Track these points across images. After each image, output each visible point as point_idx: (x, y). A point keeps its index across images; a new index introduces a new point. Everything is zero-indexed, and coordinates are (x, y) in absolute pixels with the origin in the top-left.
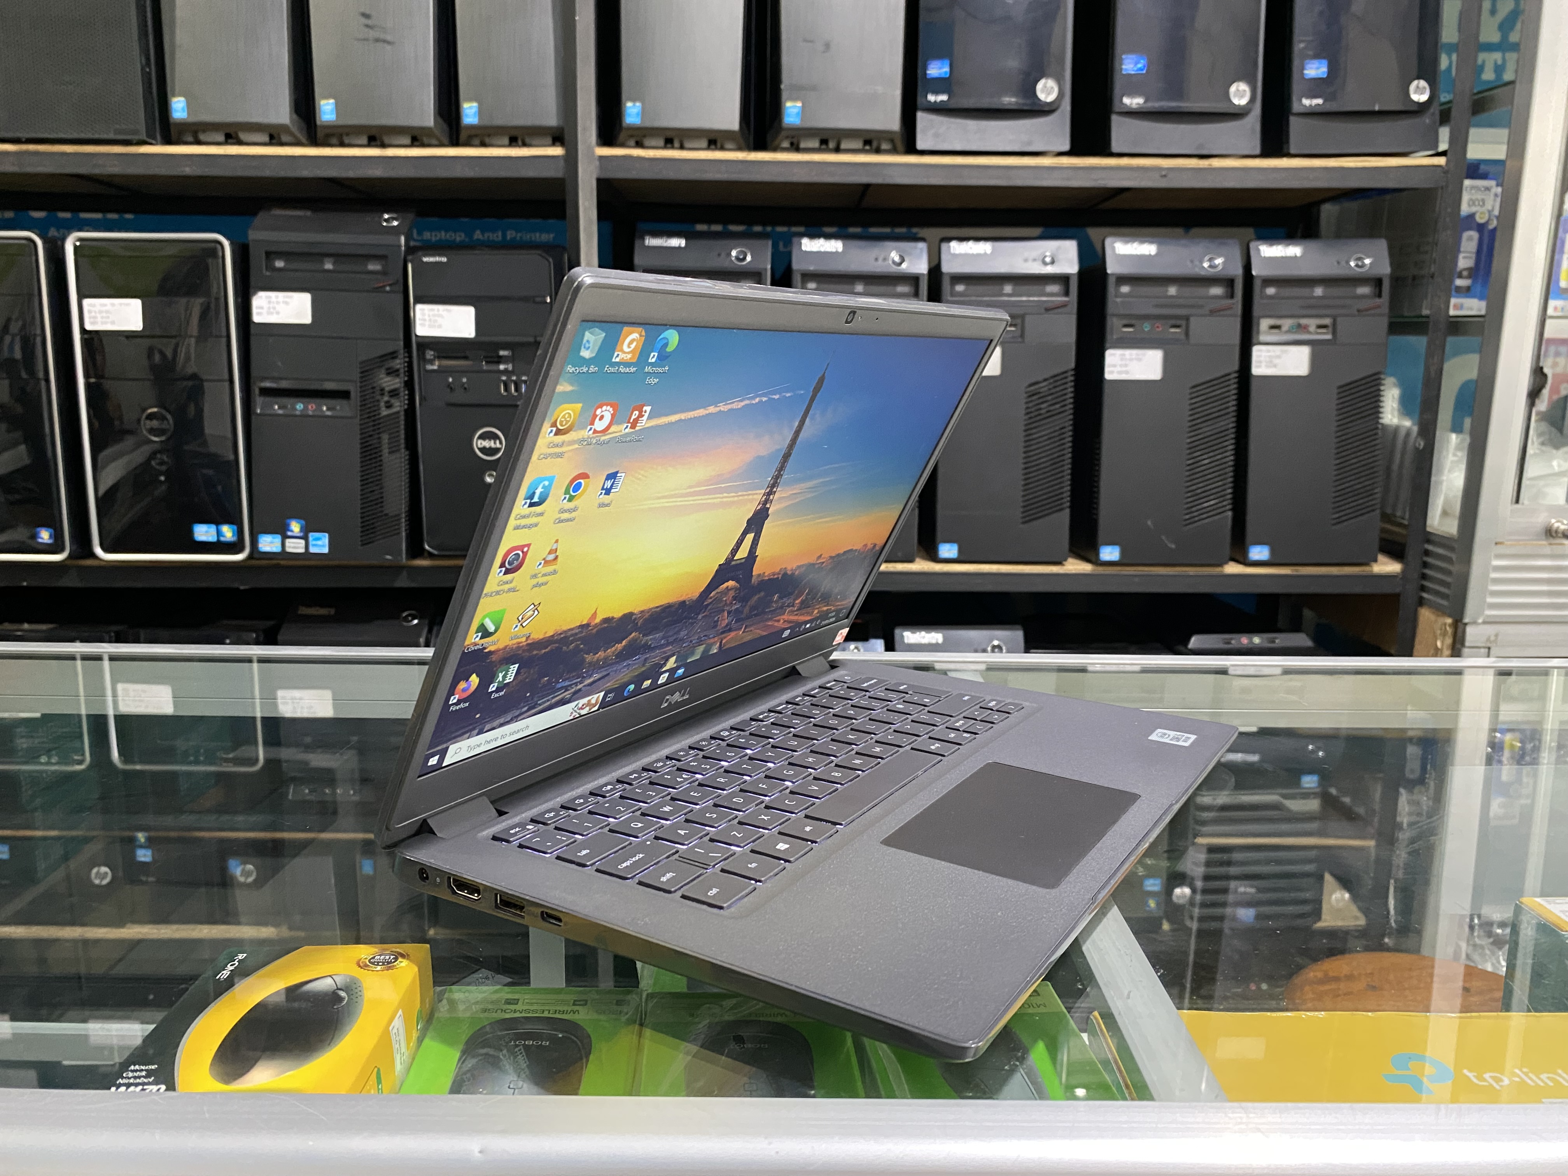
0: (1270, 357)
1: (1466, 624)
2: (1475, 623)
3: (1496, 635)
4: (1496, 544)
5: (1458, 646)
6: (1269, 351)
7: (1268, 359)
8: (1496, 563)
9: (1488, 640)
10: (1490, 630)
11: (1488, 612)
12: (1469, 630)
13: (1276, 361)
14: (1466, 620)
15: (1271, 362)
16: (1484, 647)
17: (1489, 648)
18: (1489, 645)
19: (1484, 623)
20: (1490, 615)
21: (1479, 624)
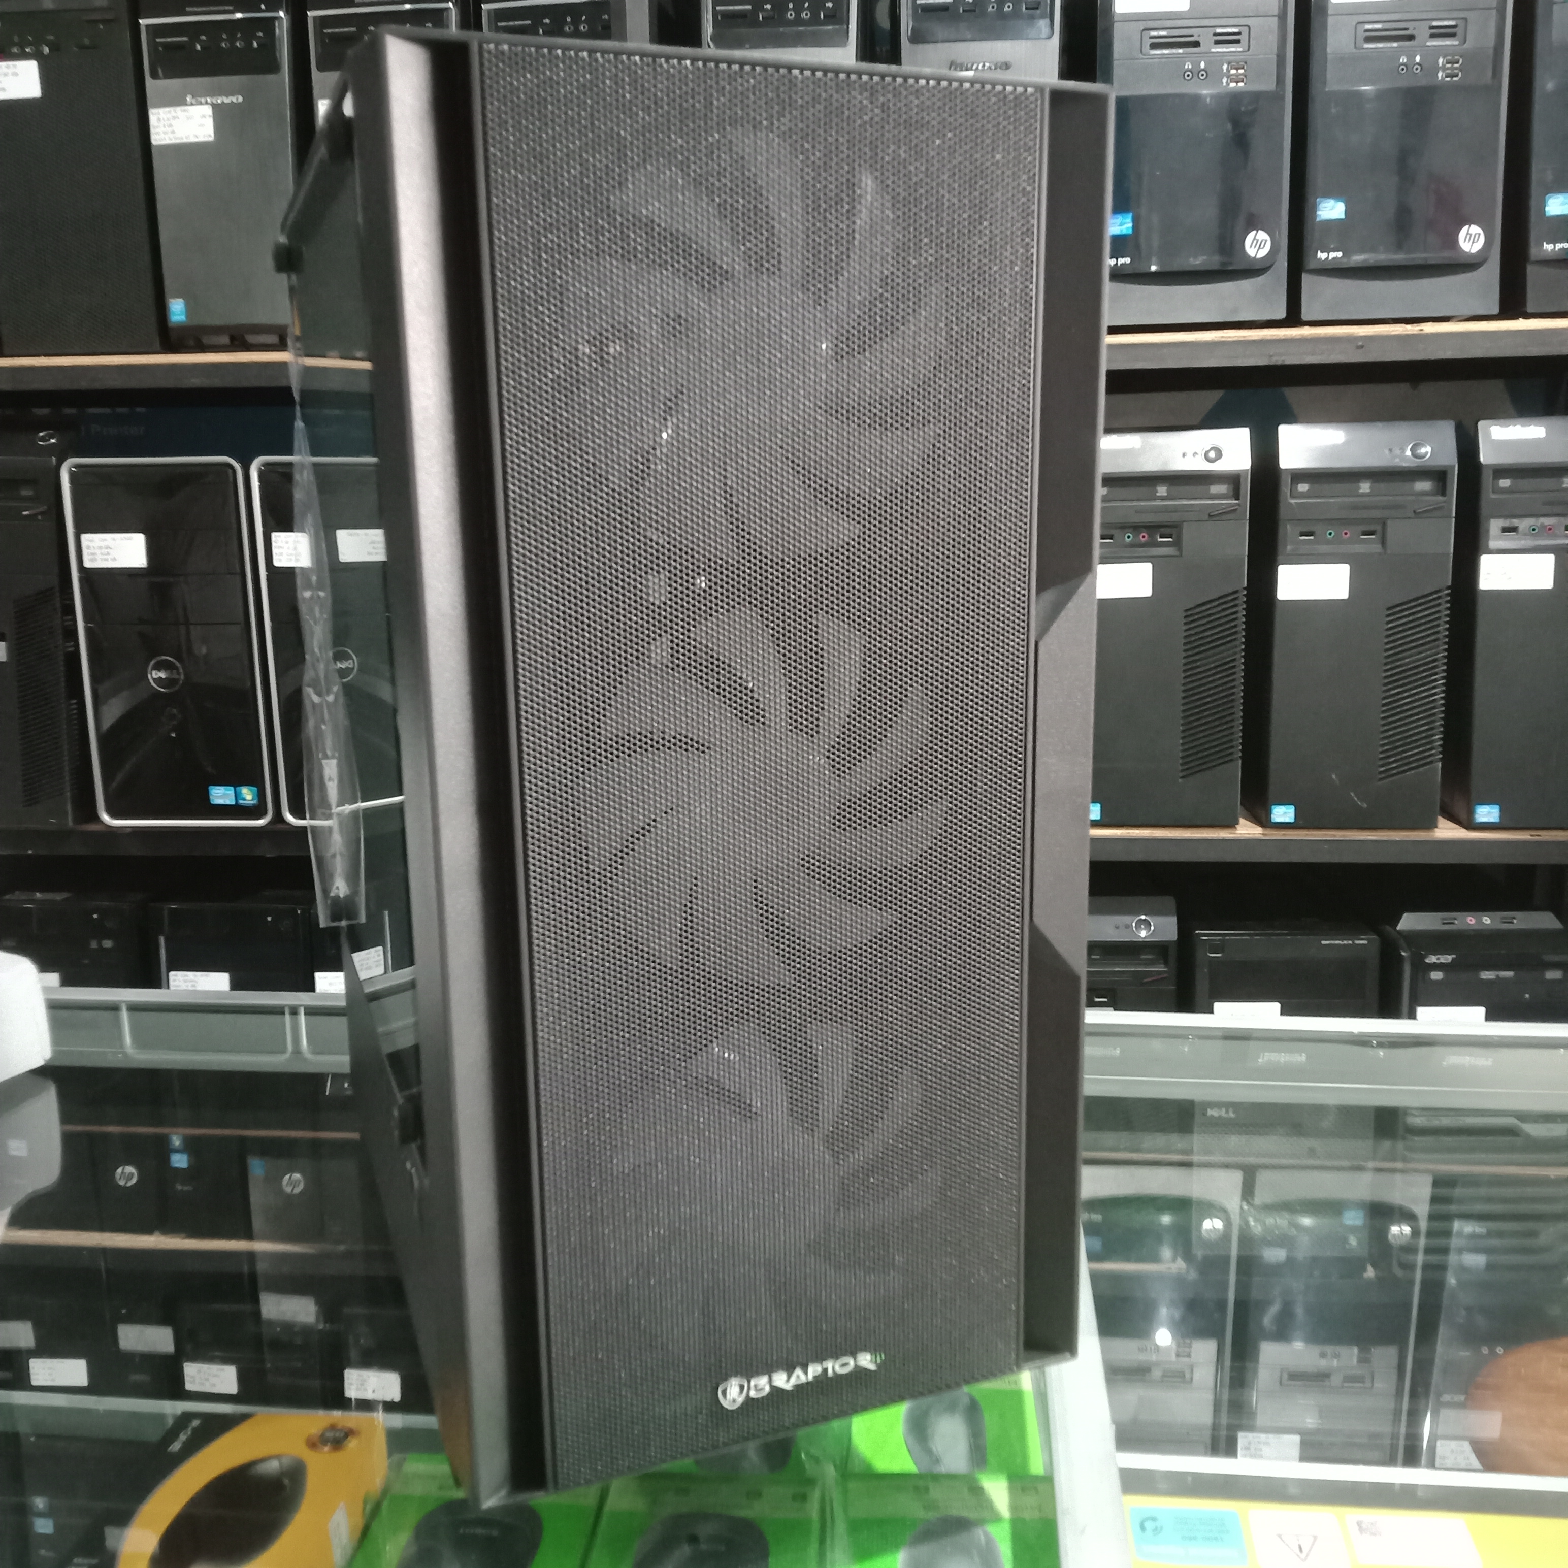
0: (1503, 568)
6: (1501, 561)
7: (1501, 571)
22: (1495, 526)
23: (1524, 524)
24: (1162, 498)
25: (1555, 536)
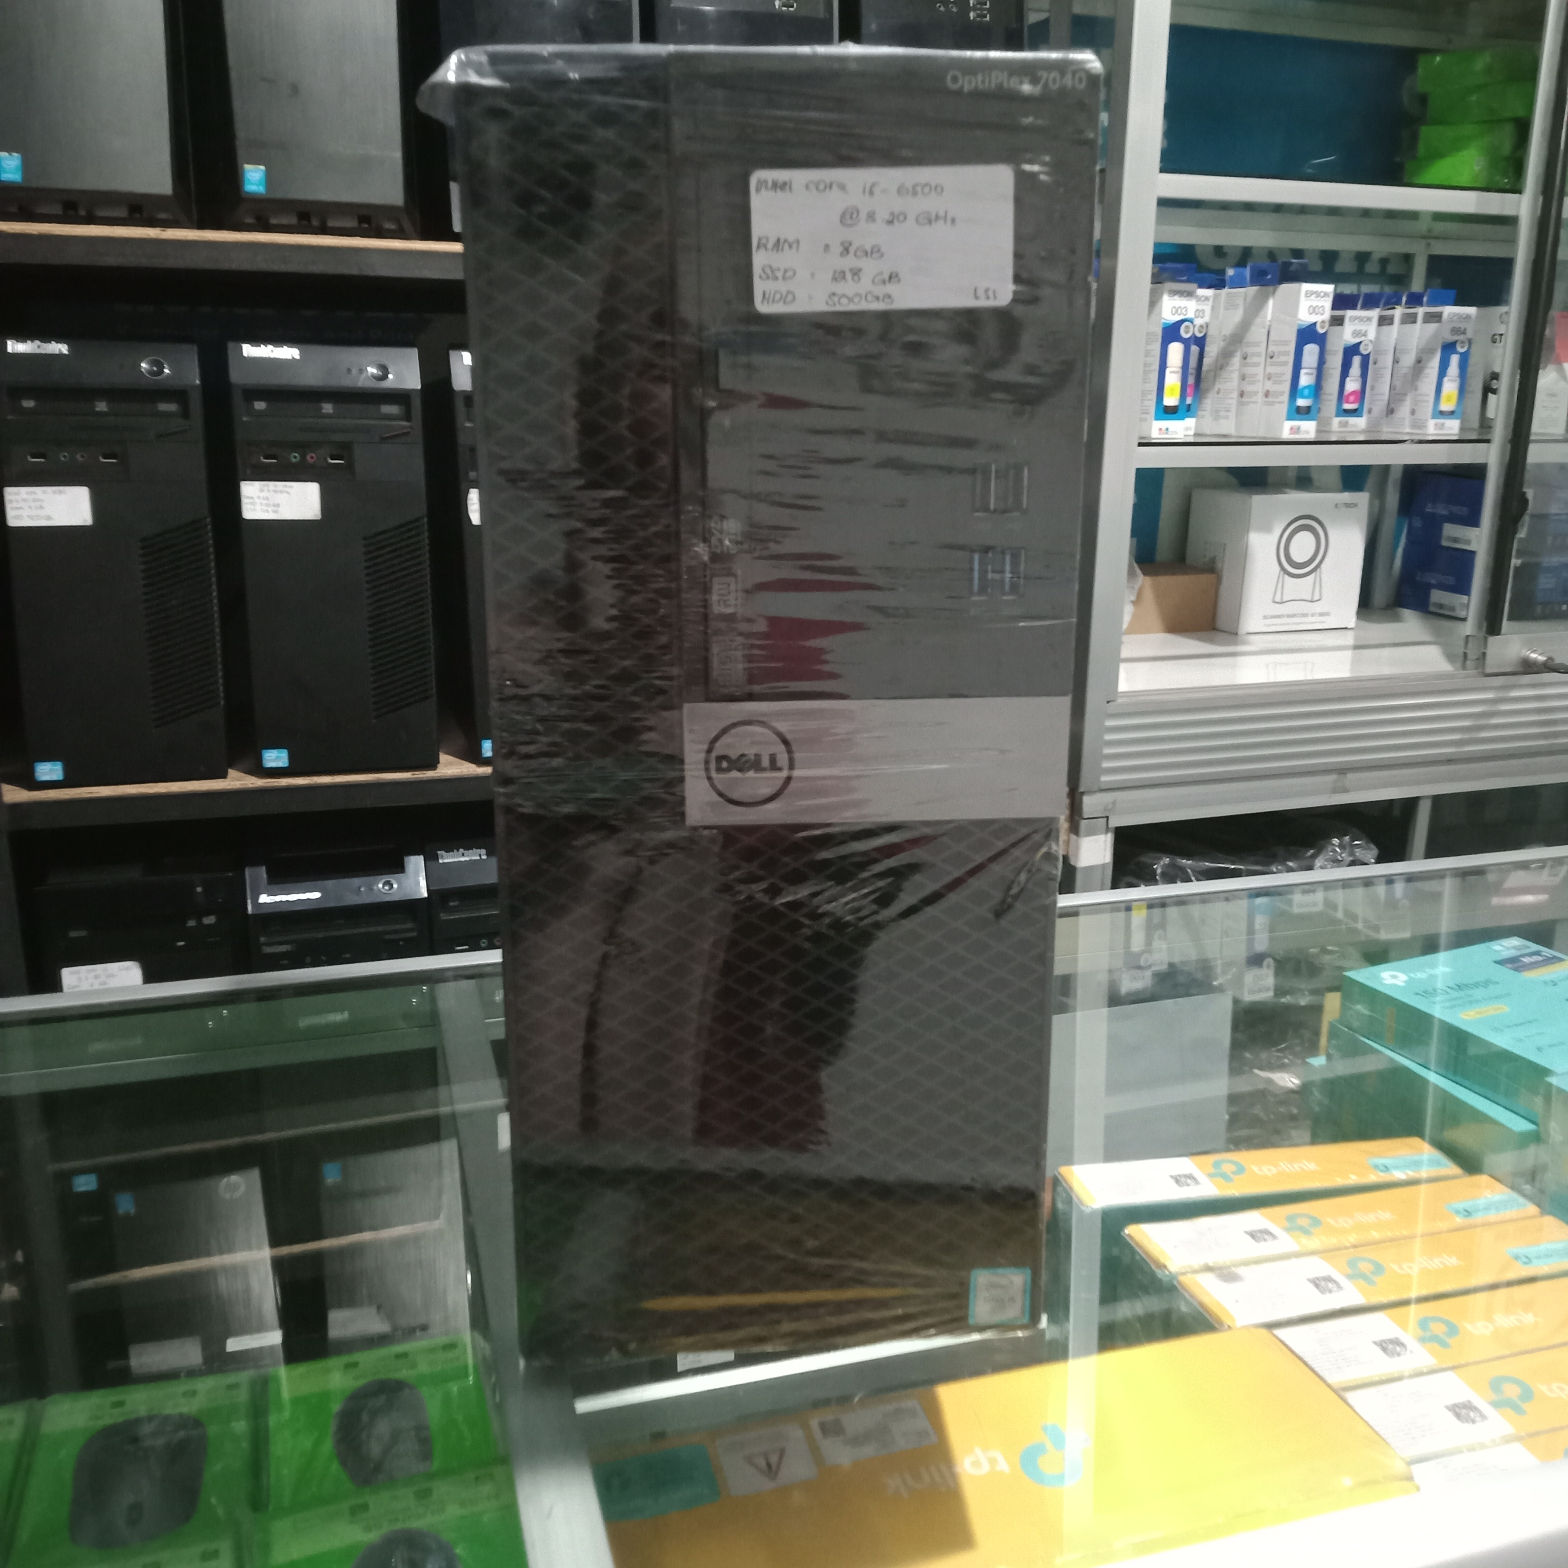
1: (1083, 793)
2: (1090, 792)
3: (1114, 803)
4: (1108, 702)
5: (1077, 818)
8: (1110, 723)
9: (1105, 810)
10: (1108, 797)
11: (1107, 779)
12: (1087, 801)
14: (1081, 790)
16: (1103, 818)
17: (1107, 817)
18: (1108, 815)
19: (1101, 790)
20: (1105, 782)
21: (1095, 792)
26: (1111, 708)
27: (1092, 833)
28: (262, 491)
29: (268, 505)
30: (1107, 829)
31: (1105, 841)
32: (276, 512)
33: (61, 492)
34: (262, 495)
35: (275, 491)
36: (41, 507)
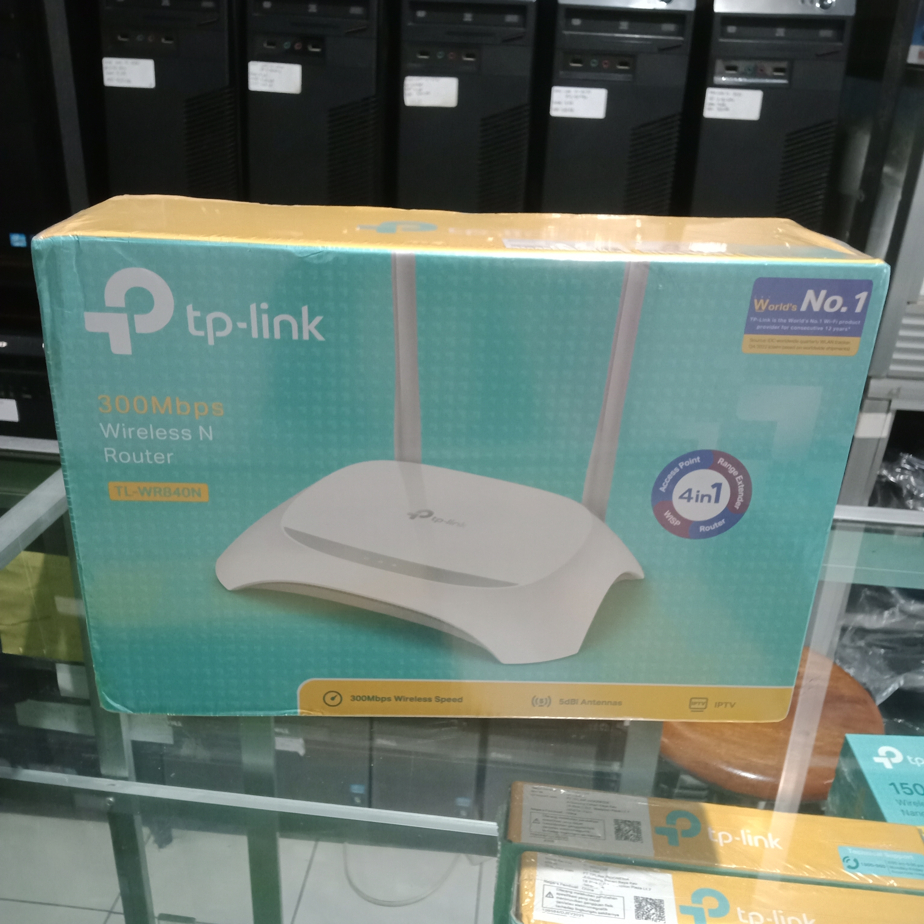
0: (723, 100)
2: (878, 377)
3: (899, 389)
4: (909, 303)
6: (722, 93)
7: (721, 102)
8: (906, 321)
9: (890, 393)
10: (894, 384)
11: (893, 368)
13: (729, 104)
15: (723, 105)
16: (886, 400)
17: (890, 402)
18: (891, 398)
19: (889, 377)
20: (893, 371)
21: (883, 378)
22: (719, 65)
23: (742, 65)
24: (467, 23)
25: (766, 76)
26: (910, 309)
27: (874, 410)
28: (262, 69)
29: (266, 80)
30: (888, 411)
31: (885, 420)
32: (270, 86)
33: (136, 63)
34: (264, 72)
35: (272, 71)
36: (124, 74)
